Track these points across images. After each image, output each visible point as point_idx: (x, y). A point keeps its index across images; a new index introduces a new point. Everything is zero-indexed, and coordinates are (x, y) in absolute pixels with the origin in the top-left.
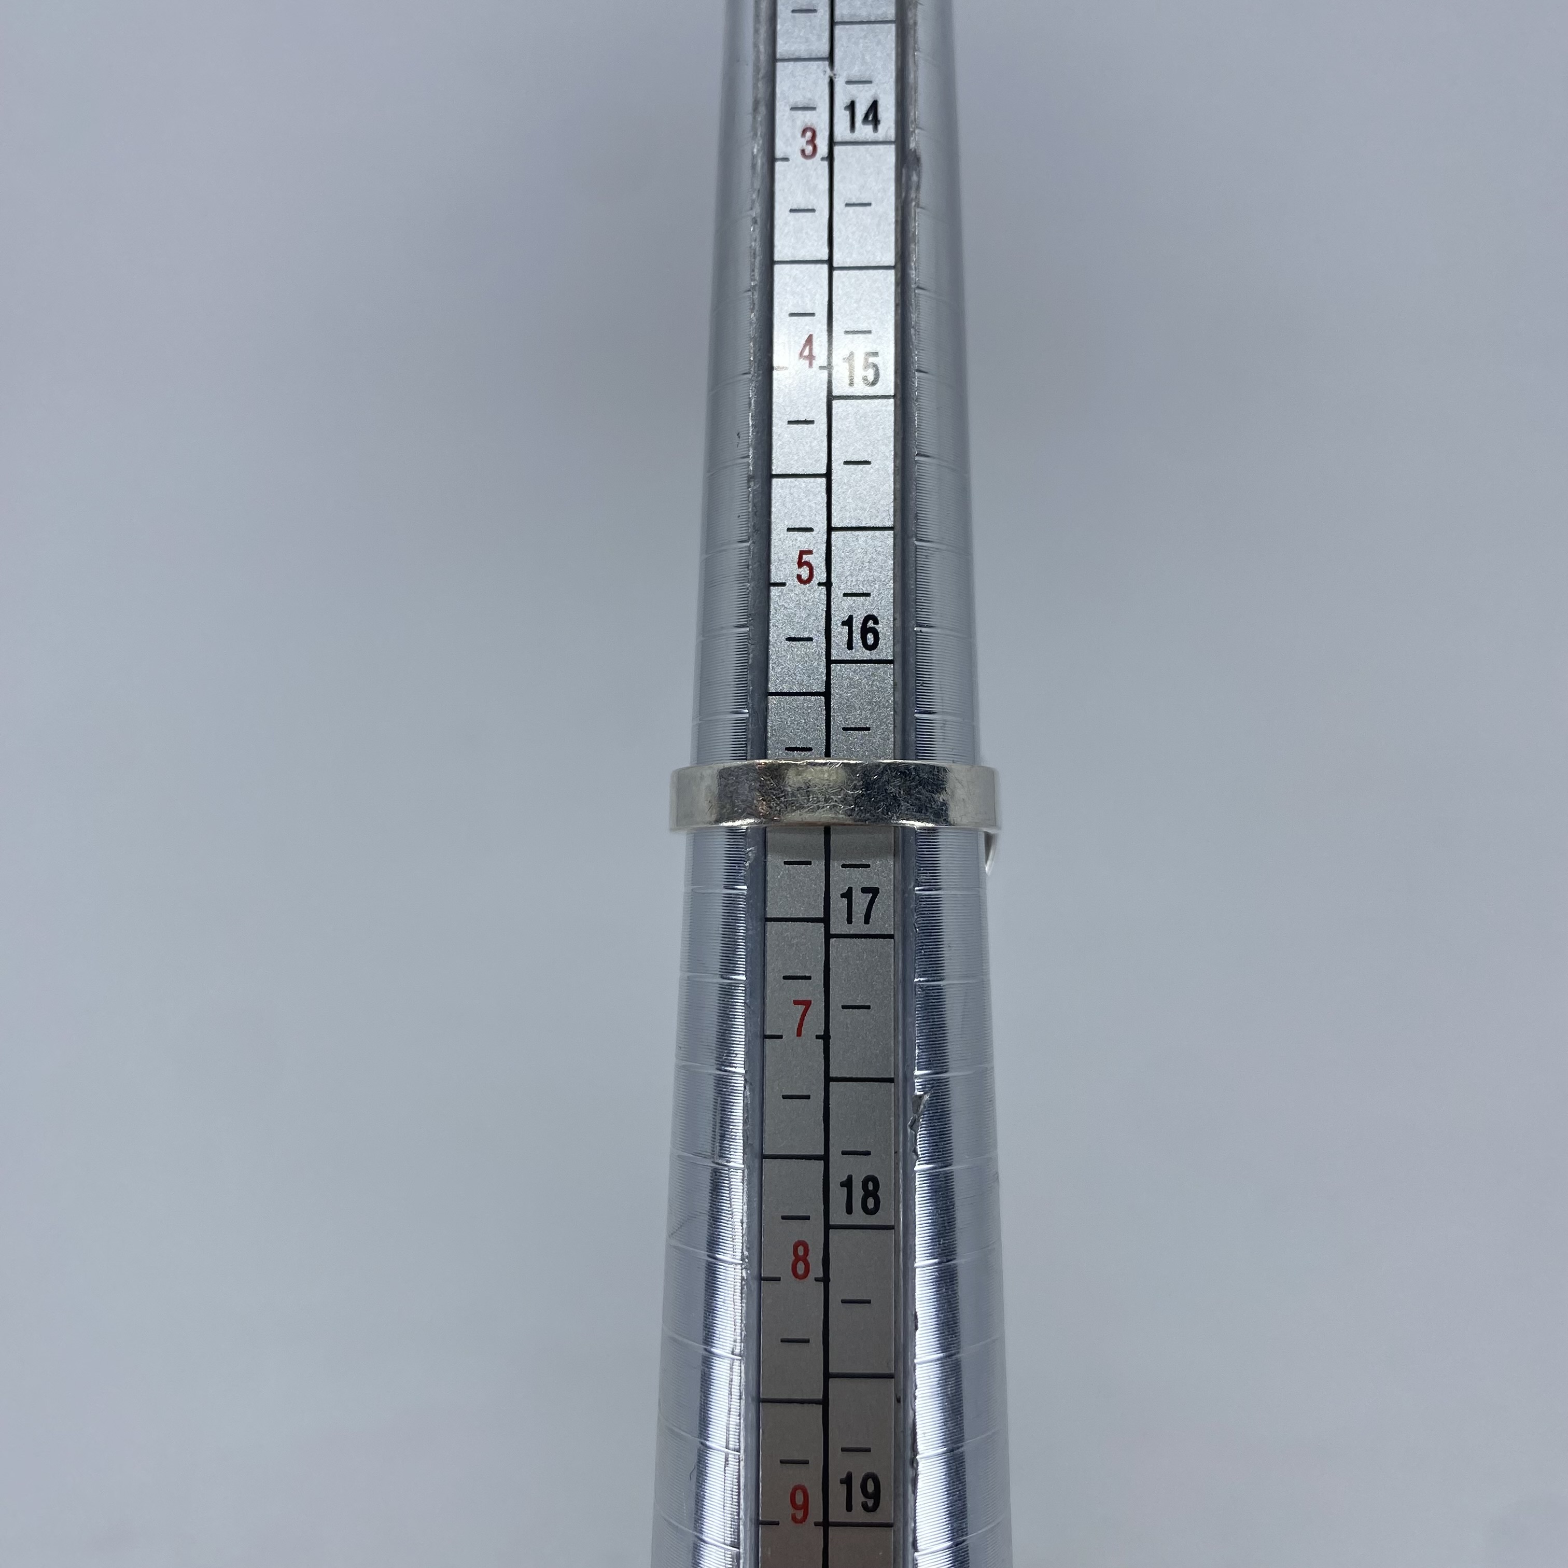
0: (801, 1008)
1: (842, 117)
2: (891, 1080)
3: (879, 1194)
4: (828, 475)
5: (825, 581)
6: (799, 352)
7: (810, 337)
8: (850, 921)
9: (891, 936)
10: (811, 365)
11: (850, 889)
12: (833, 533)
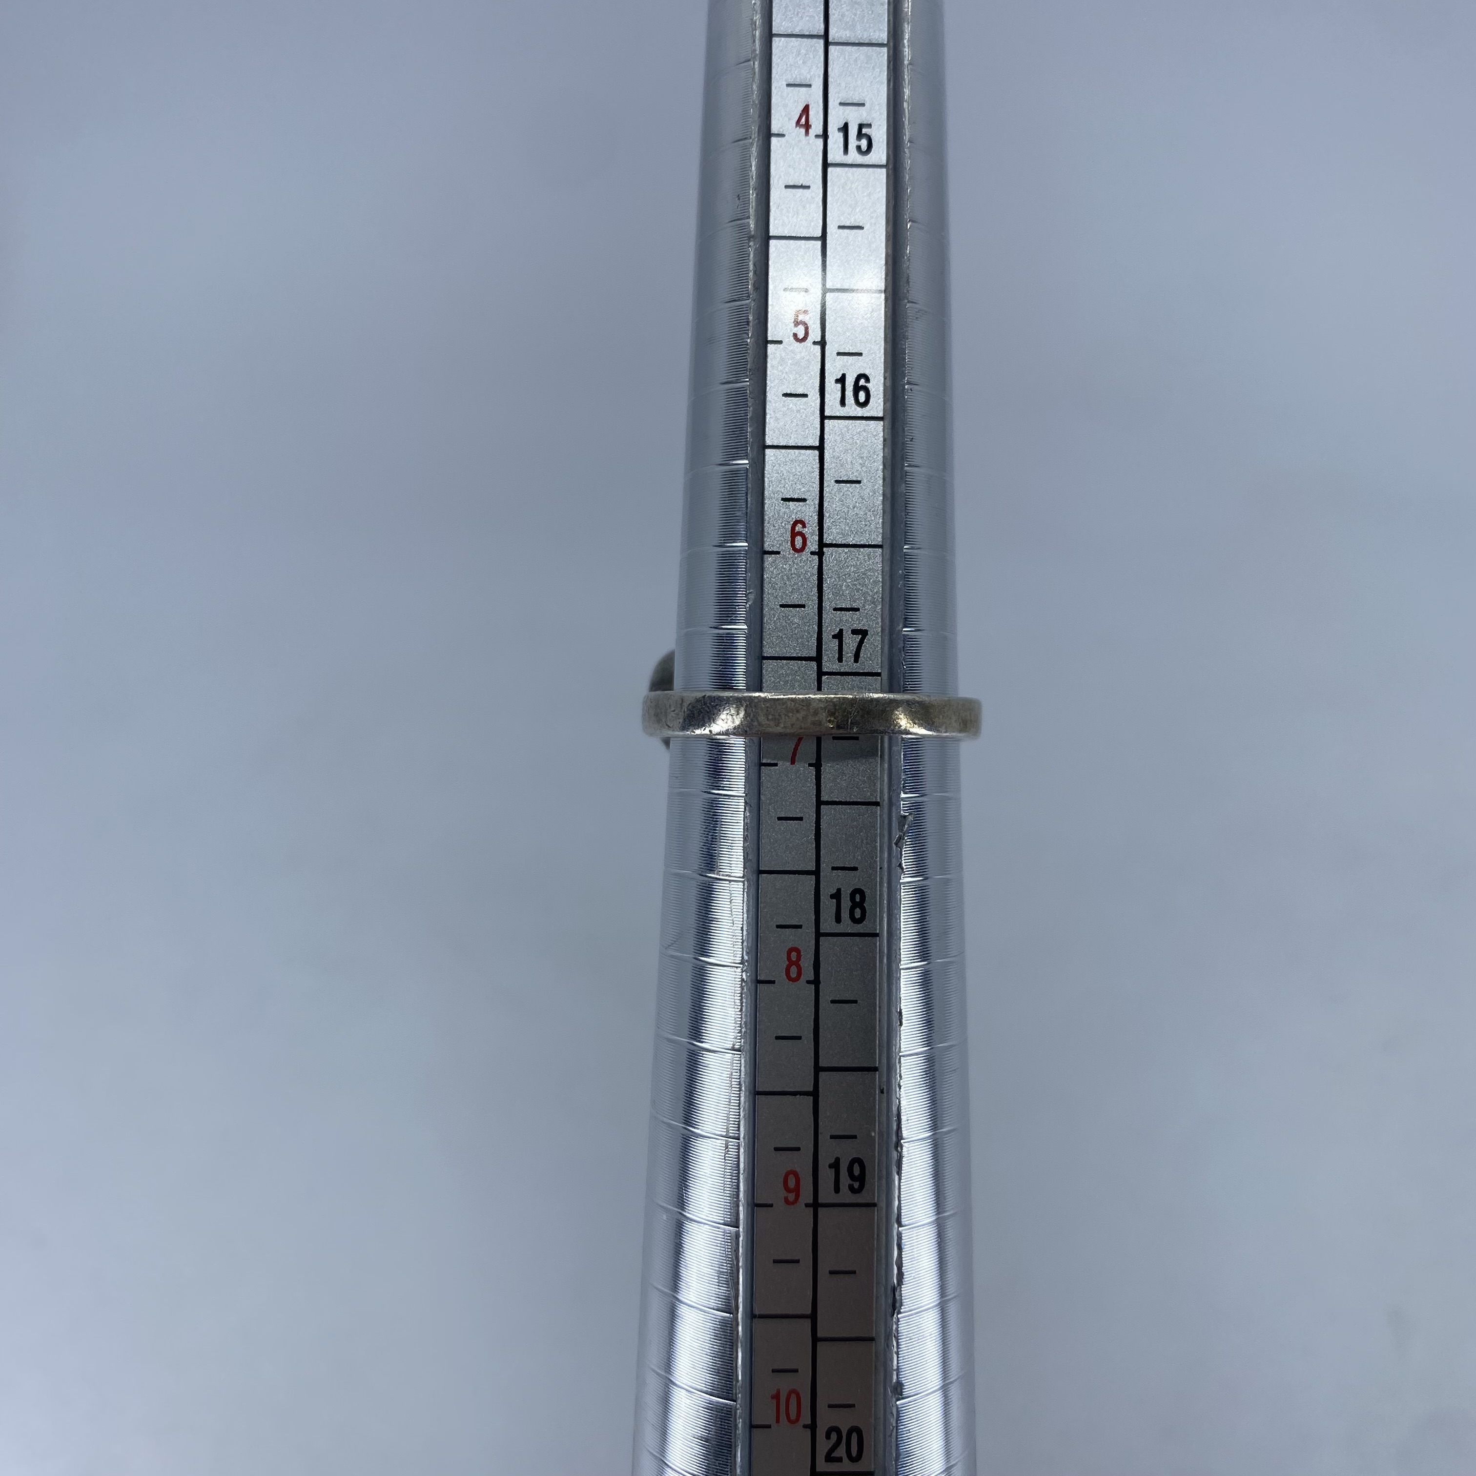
0: (796, 740)
3: (865, 903)
4: (823, 238)
5: (820, 340)
6: (796, 120)
7: (807, 107)
8: (840, 659)
9: (879, 674)
10: (806, 133)
11: (841, 631)
12: (828, 294)
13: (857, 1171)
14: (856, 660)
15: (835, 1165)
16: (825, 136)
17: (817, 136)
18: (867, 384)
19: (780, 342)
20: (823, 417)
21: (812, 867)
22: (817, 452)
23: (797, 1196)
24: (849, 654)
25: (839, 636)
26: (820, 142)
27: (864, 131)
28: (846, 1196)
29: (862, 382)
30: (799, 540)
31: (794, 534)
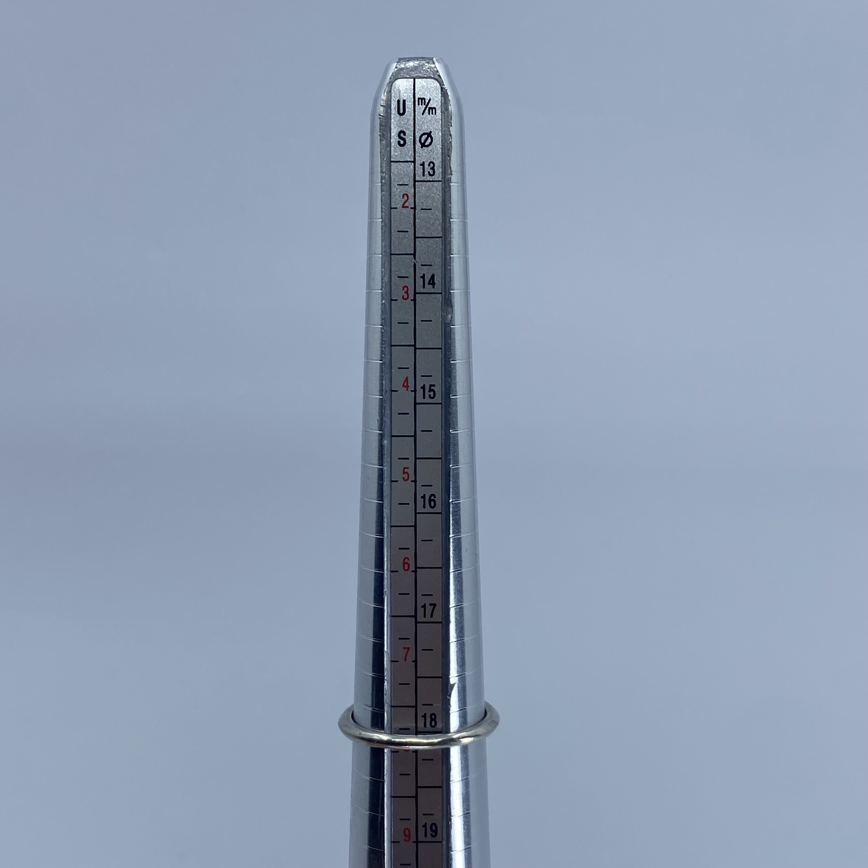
0: (406, 650)
1: (419, 281)
2: (441, 677)
3: (437, 720)
4: (415, 436)
5: (414, 480)
6: (402, 384)
7: (407, 378)
8: (425, 616)
9: (441, 623)
10: (407, 390)
11: (425, 604)
12: (417, 460)
13: (434, 828)
14: (432, 616)
15: (425, 826)
16: (415, 391)
17: (412, 391)
18: (435, 499)
19: (397, 481)
20: (416, 513)
21: (414, 705)
22: (413, 528)
23: (409, 839)
24: (428, 613)
25: (424, 606)
26: (413, 393)
27: (432, 388)
28: (429, 838)
29: (432, 498)
30: (406, 566)
31: (404, 563)
